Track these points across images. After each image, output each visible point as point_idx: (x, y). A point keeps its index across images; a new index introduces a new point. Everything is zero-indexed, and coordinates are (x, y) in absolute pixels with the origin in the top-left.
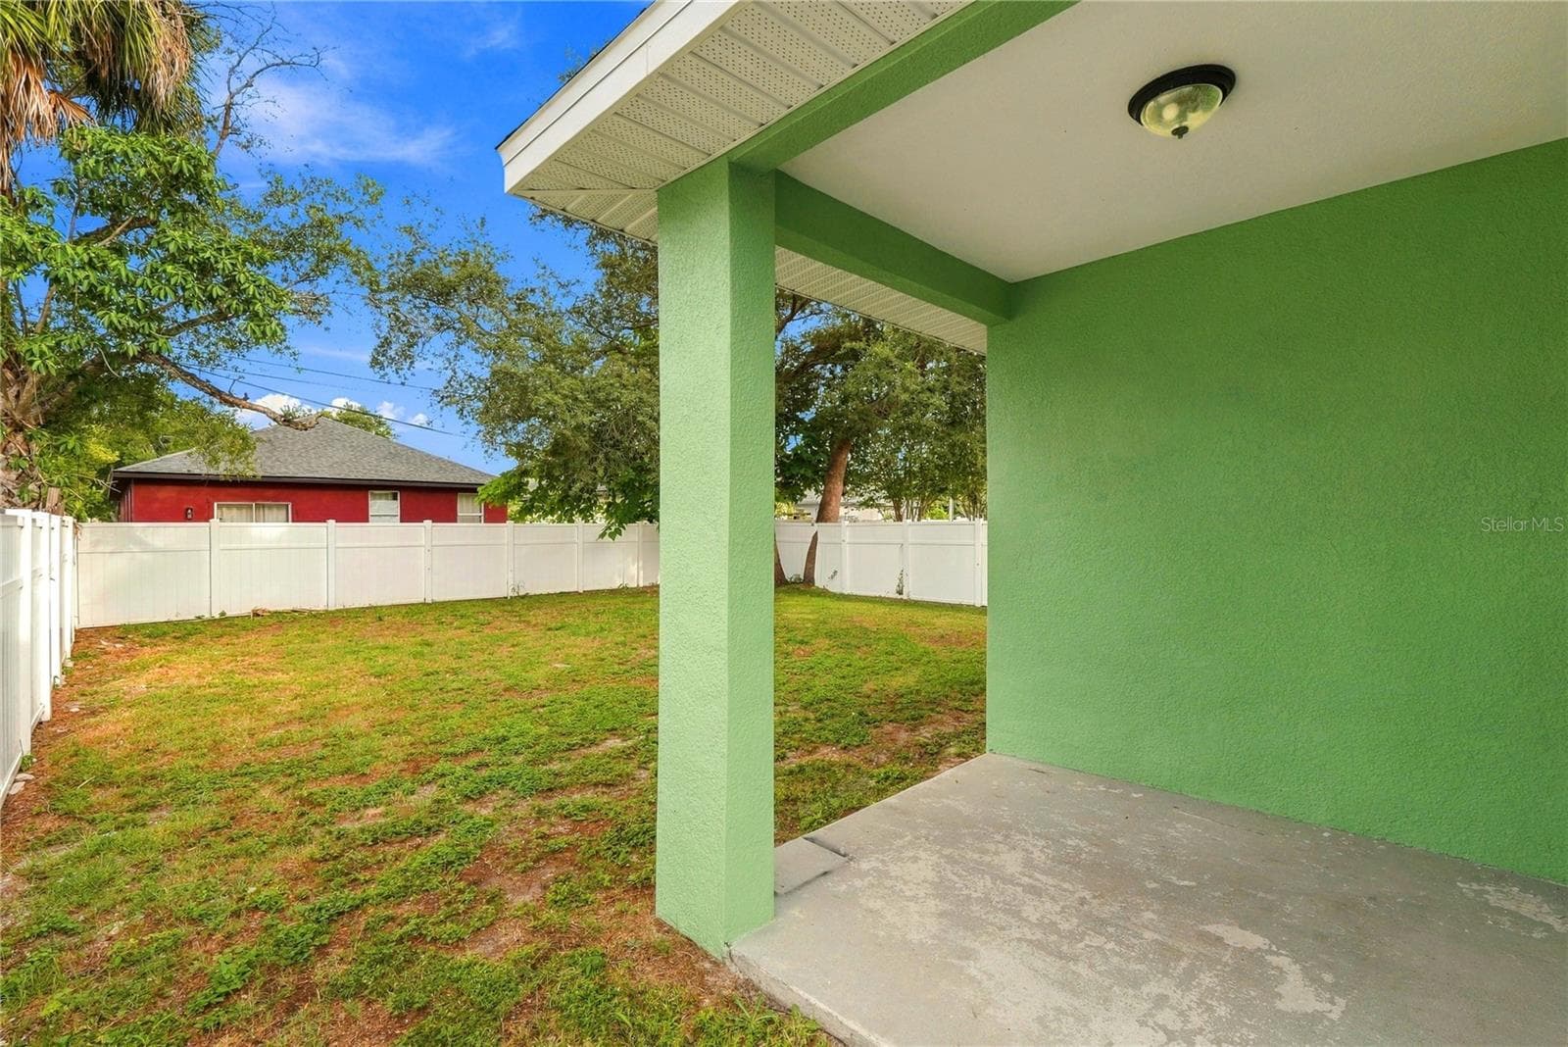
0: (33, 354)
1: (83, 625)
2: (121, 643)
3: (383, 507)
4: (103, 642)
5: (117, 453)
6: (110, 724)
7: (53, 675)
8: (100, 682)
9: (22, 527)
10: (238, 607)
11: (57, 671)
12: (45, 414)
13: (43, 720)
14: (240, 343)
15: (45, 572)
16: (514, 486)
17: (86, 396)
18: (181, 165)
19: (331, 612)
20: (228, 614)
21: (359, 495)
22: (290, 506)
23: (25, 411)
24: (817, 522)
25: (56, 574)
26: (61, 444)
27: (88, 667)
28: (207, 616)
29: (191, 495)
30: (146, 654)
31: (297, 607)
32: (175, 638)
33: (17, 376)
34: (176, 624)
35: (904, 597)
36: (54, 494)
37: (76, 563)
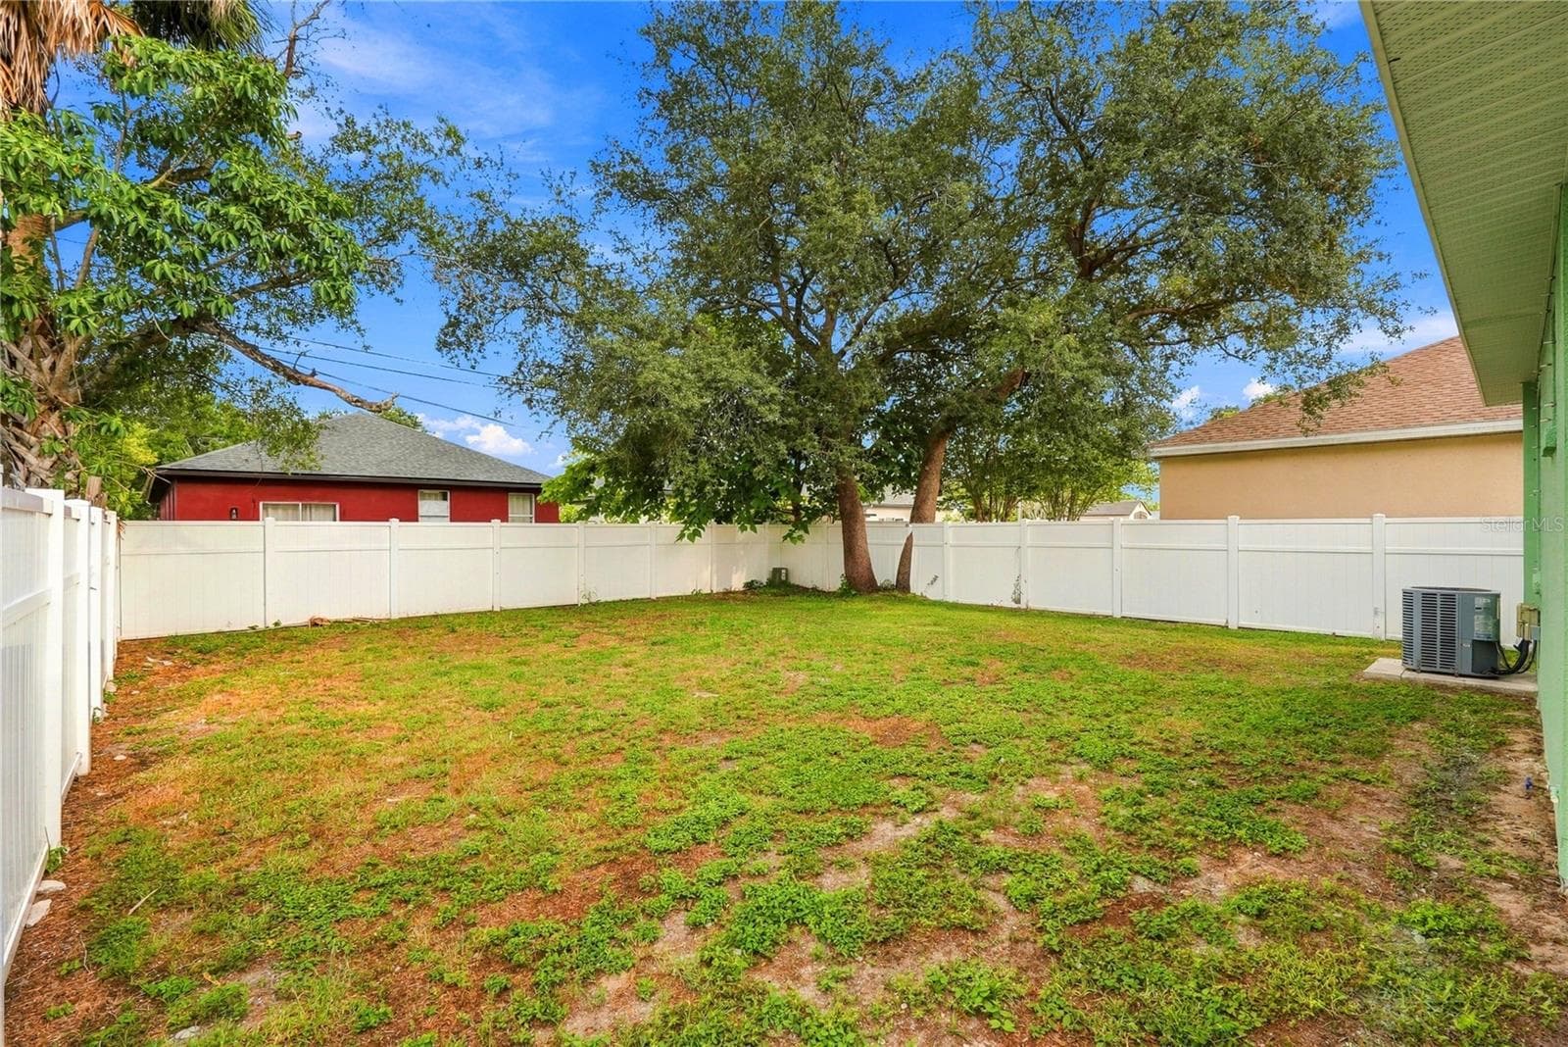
0: (70, 311)
1: (126, 636)
2: (169, 659)
3: (432, 506)
4: (150, 659)
5: (156, 454)
6: (168, 781)
7: (94, 705)
8: (150, 716)
9: (50, 515)
10: (295, 615)
11: (97, 700)
12: (85, 395)
13: (79, 774)
14: (303, 316)
15: (83, 579)
16: (578, 483)
17: (132, 369)
18: (244, 87)
19: (395, 621)
20: (284, 624)
21: (409, 494)
22: (338, 507)
23: (62, 386)
24: (912, 521)
25: (96, 583)
26: (103, 424)
27: (134, 692)
28: (261, 626)
29: (236, 494)
30: (201, 676)
31: (357, 615)
32: (230, 653)
33: (52, 344)
34: (230, 635)
35: (1023, 606)
36: (94, 483)
37: (118, 567)
